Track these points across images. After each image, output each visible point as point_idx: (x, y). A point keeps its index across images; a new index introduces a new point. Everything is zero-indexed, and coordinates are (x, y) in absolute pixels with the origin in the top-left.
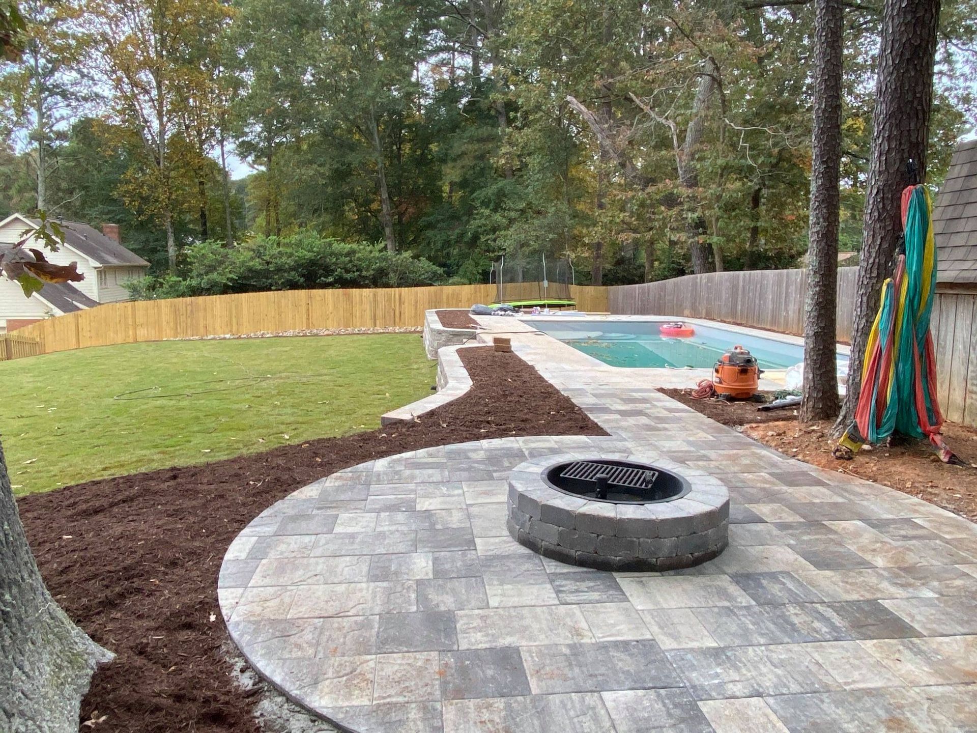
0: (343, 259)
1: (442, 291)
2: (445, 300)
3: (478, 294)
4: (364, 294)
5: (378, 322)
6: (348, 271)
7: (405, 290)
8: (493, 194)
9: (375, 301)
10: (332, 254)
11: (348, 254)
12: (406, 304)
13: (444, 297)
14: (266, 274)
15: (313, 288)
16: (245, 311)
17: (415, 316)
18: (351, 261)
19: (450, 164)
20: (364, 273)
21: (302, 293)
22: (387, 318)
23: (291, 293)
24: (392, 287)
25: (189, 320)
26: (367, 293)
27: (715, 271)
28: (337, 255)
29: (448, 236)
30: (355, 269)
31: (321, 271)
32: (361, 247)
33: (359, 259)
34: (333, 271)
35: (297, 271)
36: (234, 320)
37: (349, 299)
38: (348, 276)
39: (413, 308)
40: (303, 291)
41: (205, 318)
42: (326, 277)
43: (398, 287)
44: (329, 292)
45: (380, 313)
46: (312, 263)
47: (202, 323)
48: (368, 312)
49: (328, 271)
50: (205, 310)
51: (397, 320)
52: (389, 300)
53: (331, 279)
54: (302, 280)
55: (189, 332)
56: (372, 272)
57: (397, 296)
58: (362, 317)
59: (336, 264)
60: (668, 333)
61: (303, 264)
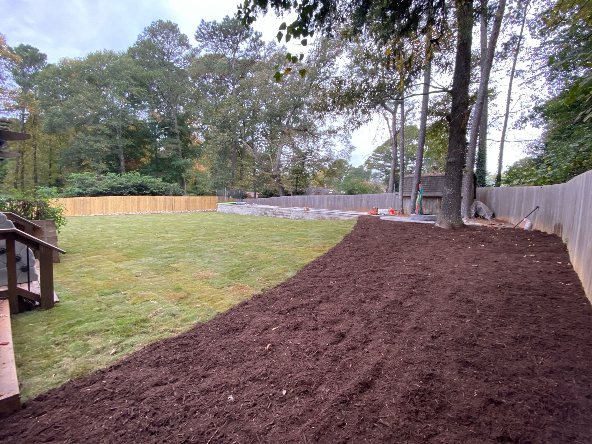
0: (152, 184)
2: (191, 202)
3: (202, 200)
5: (166, 209)
6: (154, 189)
7: (176, 197)
9: (165, 201)
10: (148, 182)
11: (154, 183)
12: (177, 203)
13: (191, 200)
14: (119, 188)
16: (110, 204)
17: (180, 207)
18: (155, 185)
20: (160, 190)
21: (136, 197)
22: (170, 207)
23: (131, 197)
24: (171, 196)
25: (82, 208)
26: (162, 198)
28: (150, 183)
30: (157, 188)
31: (144, 189)
32: (157, 180)
33: (158, 185)
35: (134, 188)
36: (104, 208)
37: (155, 200)
38: (155, 191)
39: (179, 204)
41: (90, 207)
44: (147, 197)
45: (167, 206)
46: (140, 185)
47: (88, 209)
48: (162, 205)
49: (147, 189)
50: (90, 203)
51: (174, 208)
52: (171, 201)
53: (147, 192)
55: (81, 212)
56: (163, 190)
57: (174, 199)
58: (160, 207)
59: (150, 186)
61: (136, 185)
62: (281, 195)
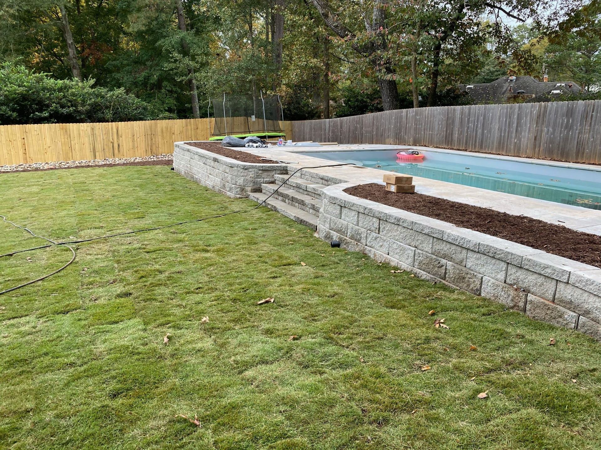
0: (57, 94)
1: (156, 125)
2: (160, 133)
3: (189, 127)
4: (82, 128)
5: (97, 154)
6: (63, 107)
7: (121, 124)
8: (176, 43)
9: (93, 135)
10: (44, 89)
11: (60, 90)
12: (123, 137)
13: (159, 129)
15: (26, 123)
17: (133, 148)
18: (64, 96)
19: (135, 15)
20: (80, 108)
21: (16, 128)
22: (106, 150)
23: (3, 127)
24: (108, 121)
26: (85, 127)
27: (413, 107)
28: (51, 90)
29: (136, 78)
30: (69, 104)
31: (34, 106)
32: (74, 83)
33: (73, 95)
34: (48, 106)
35: (8, 106)
37: (67, 133)
38: (65, 111)
39: (131, 140)
40: (17, 125)
42: (41, 111)
43: (112, 121)
44: (45, 127)
45: (99, 147)
46: (24, 97)
48: (87, 145)
49: (42, 105)
51: (116, 151)
52: (107, 133)
53: (46, 114)
54: (15, 114)
56: (88, 107)
57: (115, 130)
58: (81, 150)
59: (49, 99)
60: (407, 160)
61: (14, 99)
62: (385, 105)
